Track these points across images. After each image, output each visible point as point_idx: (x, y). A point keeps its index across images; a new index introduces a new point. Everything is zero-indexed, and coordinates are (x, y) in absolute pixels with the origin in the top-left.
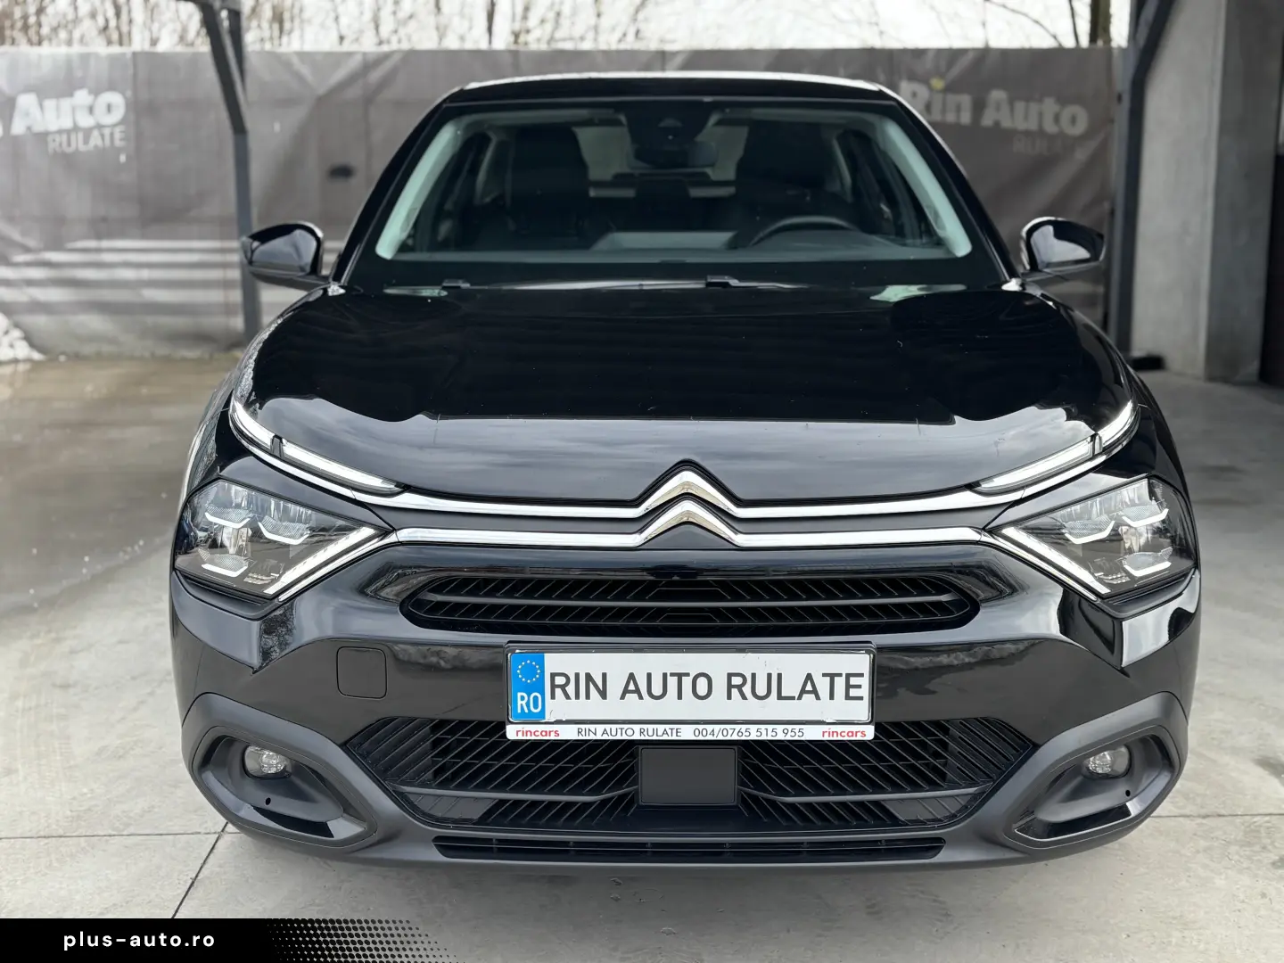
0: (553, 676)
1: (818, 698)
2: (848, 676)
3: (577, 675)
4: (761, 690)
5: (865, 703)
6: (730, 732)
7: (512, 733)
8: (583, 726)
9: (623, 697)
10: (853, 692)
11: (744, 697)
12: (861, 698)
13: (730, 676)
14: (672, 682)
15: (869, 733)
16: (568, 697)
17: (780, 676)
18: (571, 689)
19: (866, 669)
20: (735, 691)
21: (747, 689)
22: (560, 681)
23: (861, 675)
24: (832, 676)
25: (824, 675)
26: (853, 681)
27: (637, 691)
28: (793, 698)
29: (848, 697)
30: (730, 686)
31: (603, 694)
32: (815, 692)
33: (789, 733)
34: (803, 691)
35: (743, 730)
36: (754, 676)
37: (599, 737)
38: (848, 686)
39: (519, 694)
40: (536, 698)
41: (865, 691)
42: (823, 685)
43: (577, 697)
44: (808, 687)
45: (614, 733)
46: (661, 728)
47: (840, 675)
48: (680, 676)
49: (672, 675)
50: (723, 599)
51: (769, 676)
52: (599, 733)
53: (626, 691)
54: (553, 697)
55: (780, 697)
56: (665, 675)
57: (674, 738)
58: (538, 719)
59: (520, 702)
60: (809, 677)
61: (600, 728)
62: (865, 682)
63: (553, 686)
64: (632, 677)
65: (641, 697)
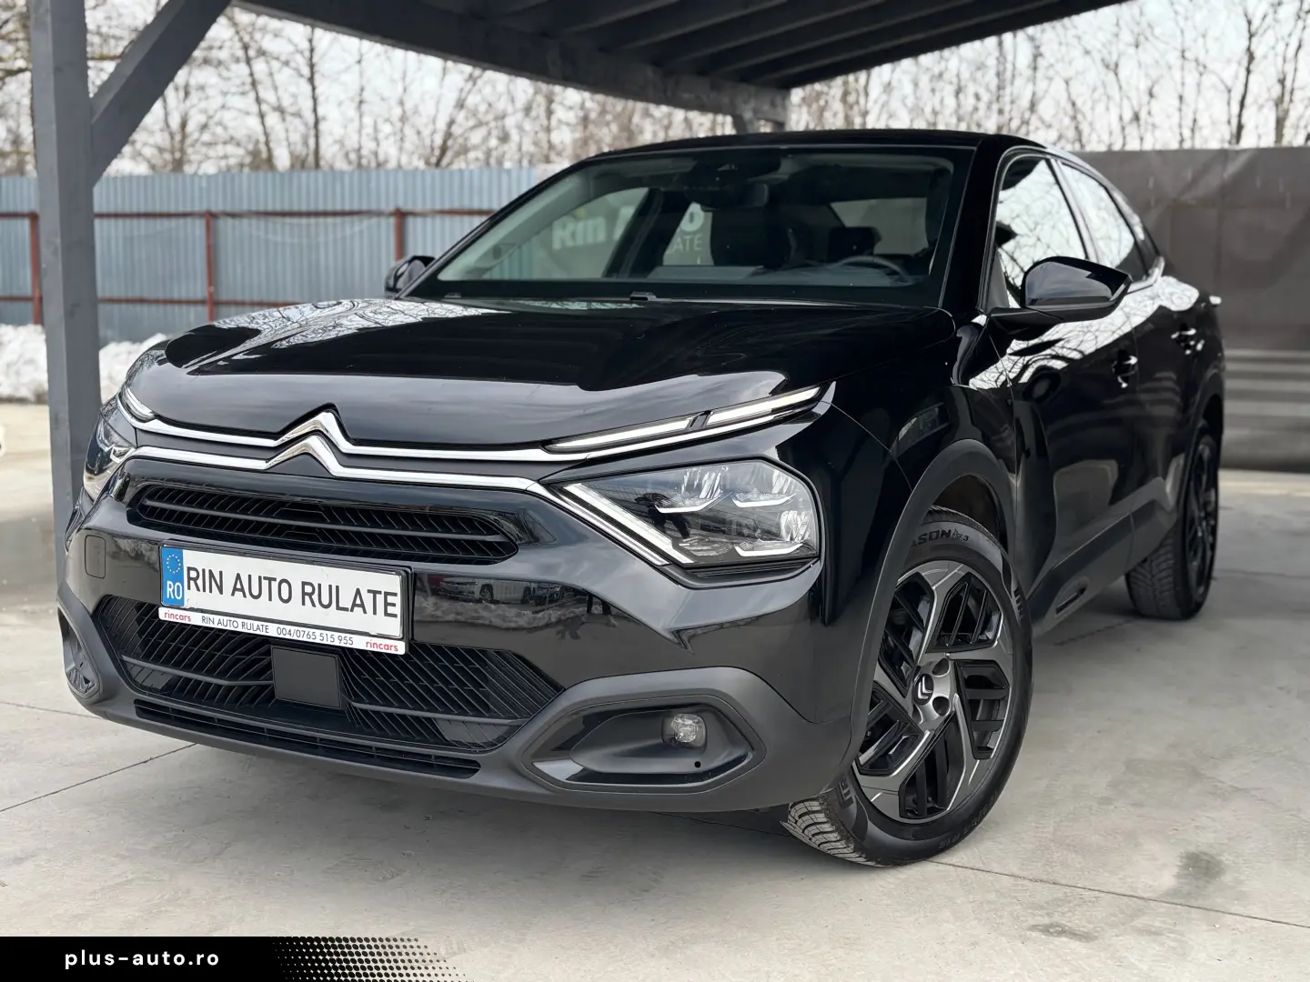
0: (189, 569)
1: (365, 612)
2: (387, 594)
3: (204, 570)
4: (325, 601)
5: (398, 621)
6: (302, 633)
9: (233, 594)
10: (390, 610)
11: (314, 605)
12: (395, 616)
13: (304, 584)
14: (265, 583)
15: (400, 649)
16: (198, 590)
17: (337, 587)
18: (200, 582)
19: (398, 590)
20: (307, 598)
21: (315, 597)
23: (395, 594)
24: (375, 593)
25: (369, 591)
26: (390, 599)
27: (242, 590)
28: (346, 609)
29: (386, 614)
30: (304, 594)
32: (362, 606)
33: (343, 641)
34: (354, 605)
35: (311, 633)
36: (320, 585)
37: (215, 626)
38: (387, 604)
39: (169, 582)
40: (178, 586)
42: (368, 599)
43: (204, 590)
44: (358, 603)
45: (225, 624)
46: (256, 623)
47: (380, 592)
48: (270, 580)
49: (265, 578)
51: (330, 586)
52: (216, 622)
53: (235, 589)
54: (189, 588)
55: (338, 608)
56: (260, 578)
57: (264, 633)
58: (178, 605)
59: (168, 589)
60: (358, 592)
61: (217, 618)
62: (397, 600)
63: (190, 579)
64: (238, 577)
65: (245, 596)
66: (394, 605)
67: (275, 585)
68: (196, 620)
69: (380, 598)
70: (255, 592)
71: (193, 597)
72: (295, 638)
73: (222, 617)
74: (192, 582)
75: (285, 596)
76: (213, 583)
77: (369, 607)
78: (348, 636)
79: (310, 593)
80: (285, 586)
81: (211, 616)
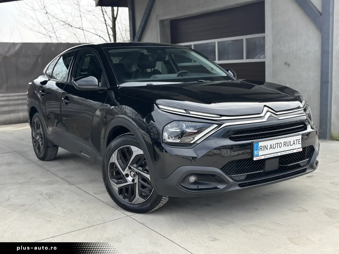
0: (260, 146)
1: (295, 145)
2: (299, 140)
5: (301, 144)
7: (255, 159)
8: (265, 156)
10: (299, 143)
12: (300, 144)
16: (262, 151)
17: (290, 141)
18: (262, 149)
20: (285, 145)
21: (286, 145)
22: (261, 147)
24: (297, 140)
25: (296, 140)
26: (299, 141)
27: (272, 148)
28: (292, 145)
30: (284, 144)
31: (267, 149)
34: (293, 144)
38: (299, 142)
41: (300, 142)
43: (263, 150)
46: (276, 154)
47: (298, 140)
48: (277, 144)
49: (276, 144)
50: (277, 130)
51: (289, 141)
53: (270, 148)
58: (258, 156)
59: (255, 153)
61: (267, 155)
63: (260, 149)
64: (271, 145)
65: (272, 149)
66: (300, 141)
67: (278, 144)
68: (263, 157)
69: (298, 141)
70: (274, 147)
71: (261, 153)
72: (284, 154)
73: (268, 155)
74: (261, 149)
75: (280, 146)
76: (265, 148)
77: (296, 144)
78: (293, 150)
79: (285, 144)
80: (280, 144)
81: (266, 156)
